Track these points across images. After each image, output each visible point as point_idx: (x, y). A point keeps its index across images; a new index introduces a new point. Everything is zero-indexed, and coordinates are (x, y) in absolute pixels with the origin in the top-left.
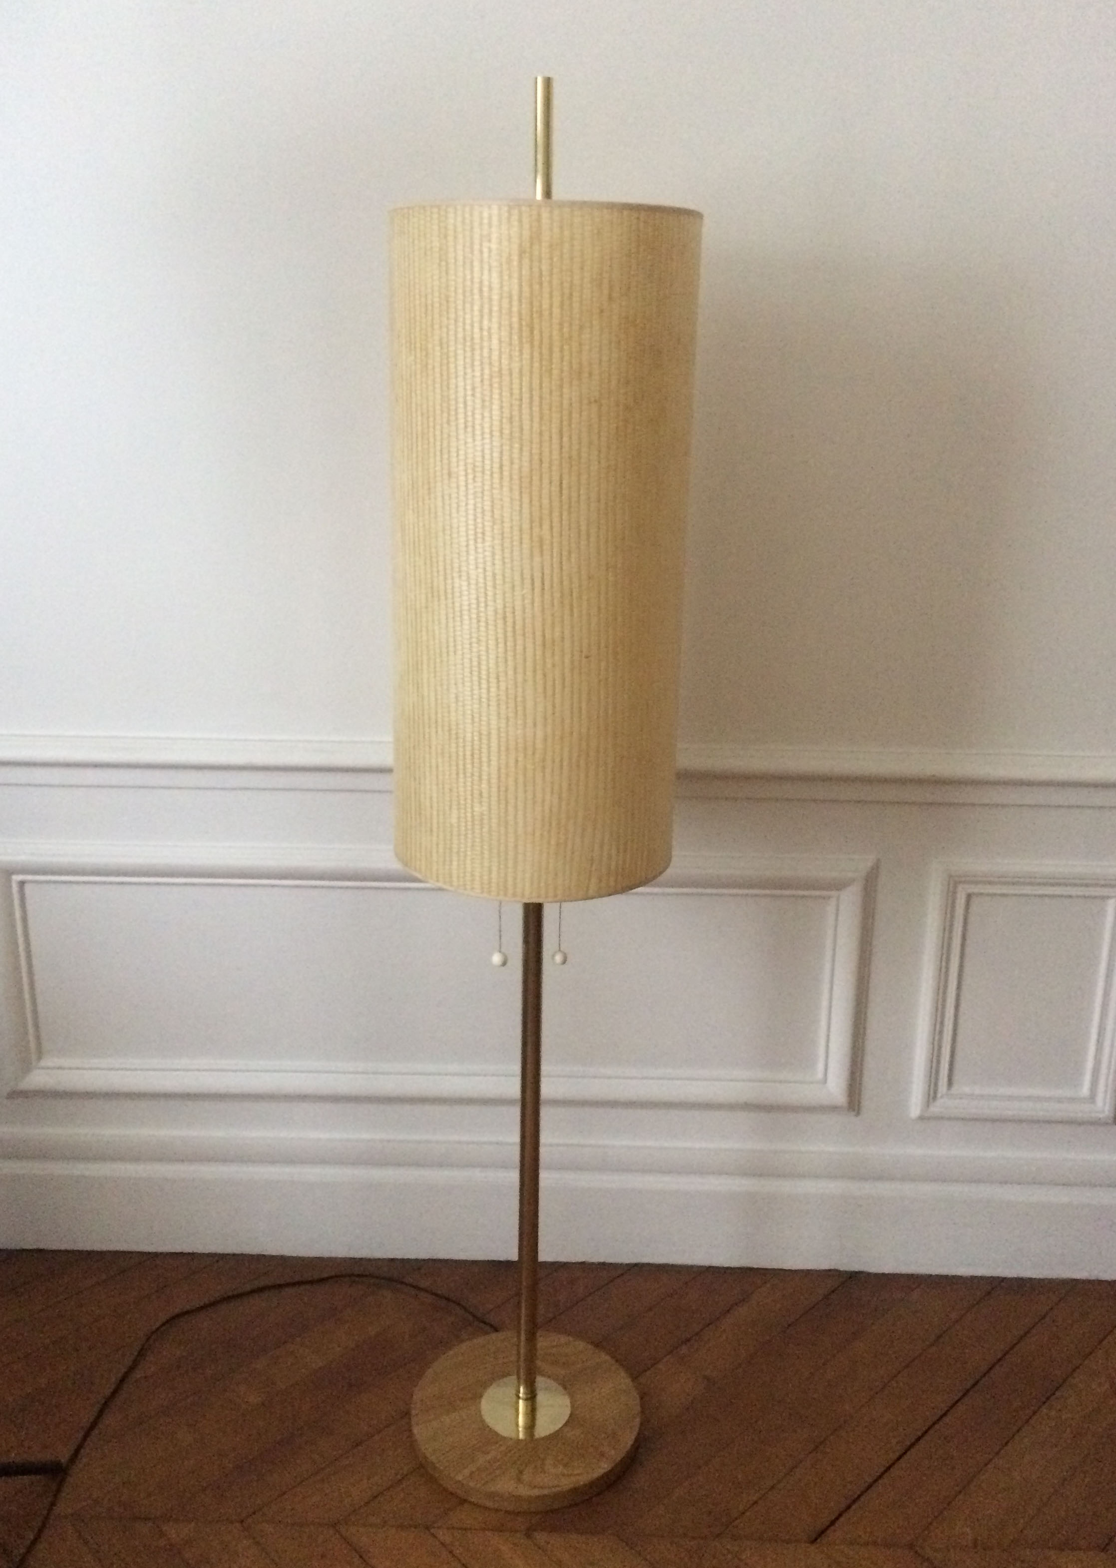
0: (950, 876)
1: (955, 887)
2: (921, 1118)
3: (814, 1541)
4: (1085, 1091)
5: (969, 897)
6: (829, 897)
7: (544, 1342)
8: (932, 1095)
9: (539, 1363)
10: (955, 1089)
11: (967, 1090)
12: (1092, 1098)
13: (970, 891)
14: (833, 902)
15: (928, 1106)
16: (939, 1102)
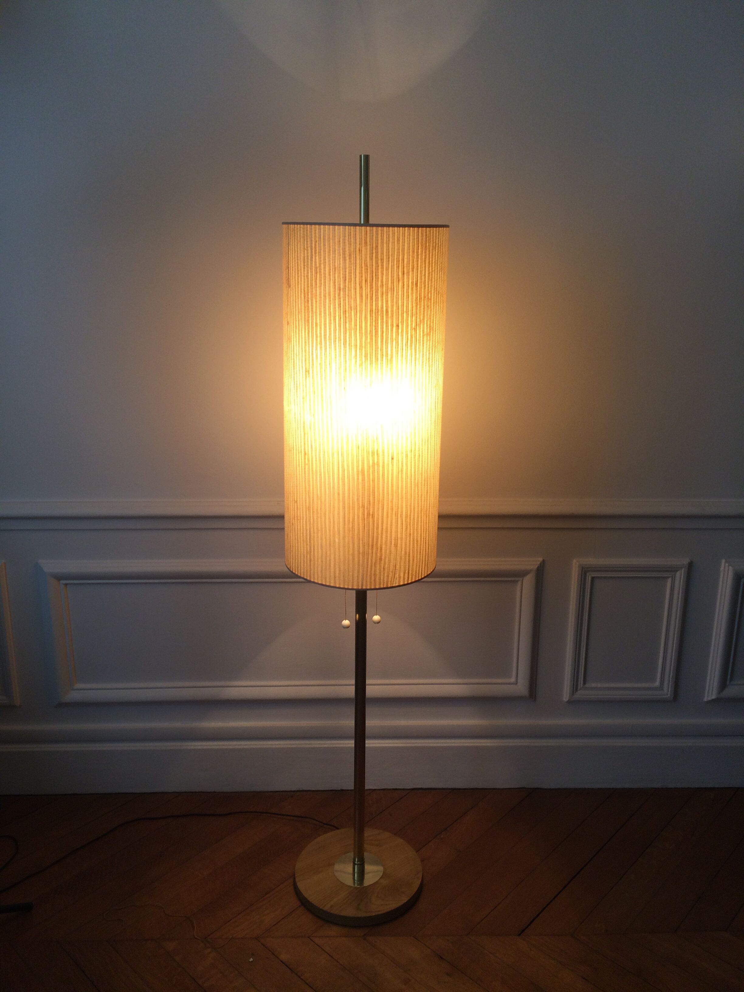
0: (583, 568)
1: (585, 574)
2: (569, 702)
3: (519, 935)
4: (657, 683)
5: (593, 578)
6: (517, 581)
7: (368, 833)
8: (575, 688)
9: (365, 846)
10: (587, 685)
11: (594, 685)
12: (661, 687)
13: (594, 575)
14: (520, 583)
15: (573, 695)
16: (579, 692)
